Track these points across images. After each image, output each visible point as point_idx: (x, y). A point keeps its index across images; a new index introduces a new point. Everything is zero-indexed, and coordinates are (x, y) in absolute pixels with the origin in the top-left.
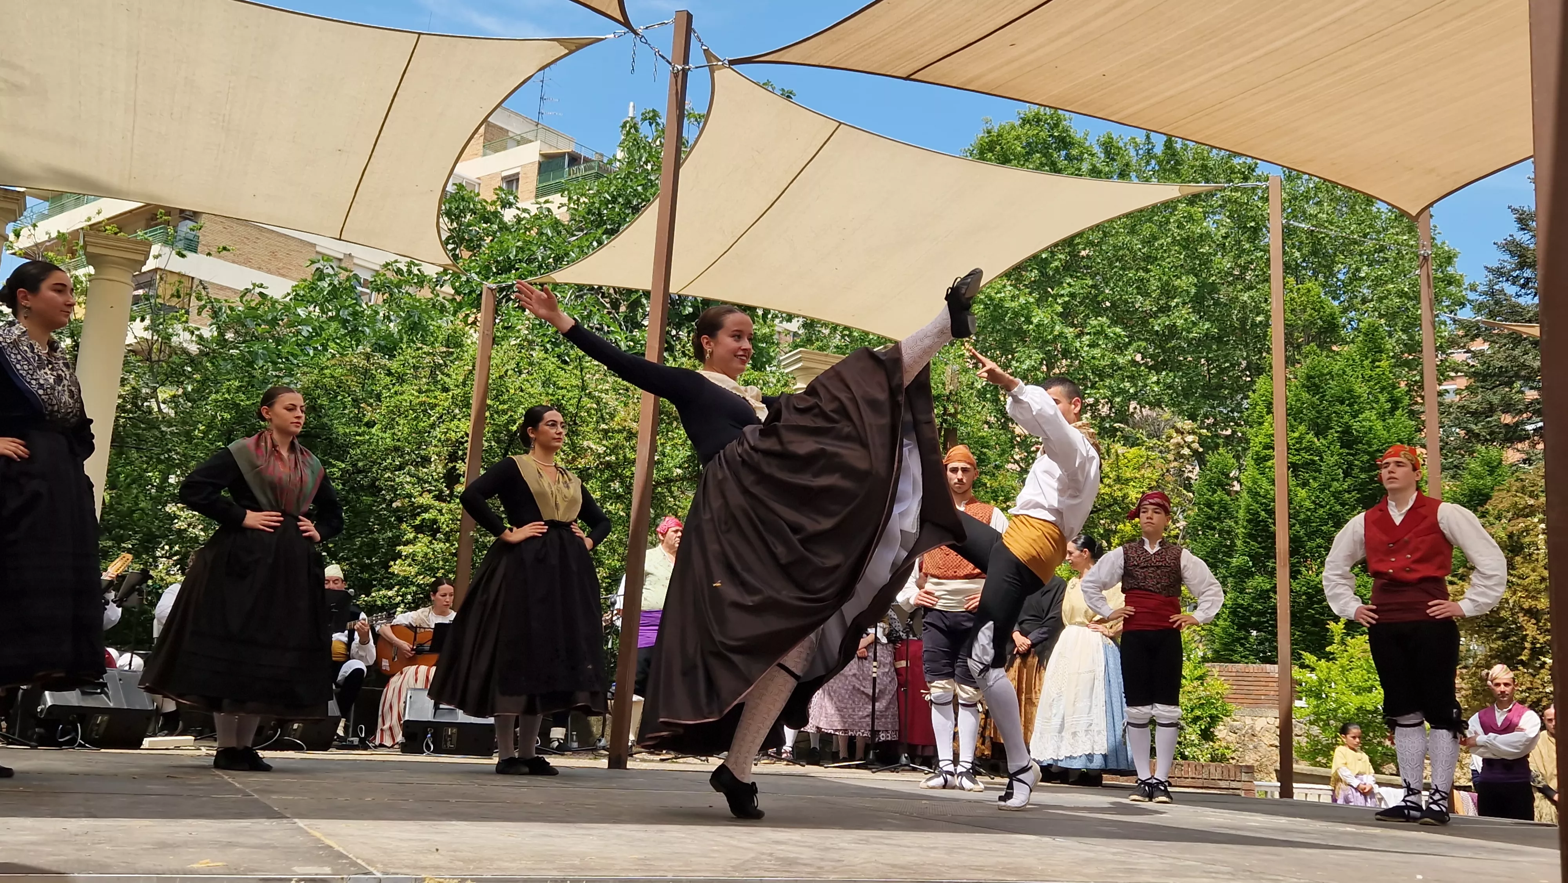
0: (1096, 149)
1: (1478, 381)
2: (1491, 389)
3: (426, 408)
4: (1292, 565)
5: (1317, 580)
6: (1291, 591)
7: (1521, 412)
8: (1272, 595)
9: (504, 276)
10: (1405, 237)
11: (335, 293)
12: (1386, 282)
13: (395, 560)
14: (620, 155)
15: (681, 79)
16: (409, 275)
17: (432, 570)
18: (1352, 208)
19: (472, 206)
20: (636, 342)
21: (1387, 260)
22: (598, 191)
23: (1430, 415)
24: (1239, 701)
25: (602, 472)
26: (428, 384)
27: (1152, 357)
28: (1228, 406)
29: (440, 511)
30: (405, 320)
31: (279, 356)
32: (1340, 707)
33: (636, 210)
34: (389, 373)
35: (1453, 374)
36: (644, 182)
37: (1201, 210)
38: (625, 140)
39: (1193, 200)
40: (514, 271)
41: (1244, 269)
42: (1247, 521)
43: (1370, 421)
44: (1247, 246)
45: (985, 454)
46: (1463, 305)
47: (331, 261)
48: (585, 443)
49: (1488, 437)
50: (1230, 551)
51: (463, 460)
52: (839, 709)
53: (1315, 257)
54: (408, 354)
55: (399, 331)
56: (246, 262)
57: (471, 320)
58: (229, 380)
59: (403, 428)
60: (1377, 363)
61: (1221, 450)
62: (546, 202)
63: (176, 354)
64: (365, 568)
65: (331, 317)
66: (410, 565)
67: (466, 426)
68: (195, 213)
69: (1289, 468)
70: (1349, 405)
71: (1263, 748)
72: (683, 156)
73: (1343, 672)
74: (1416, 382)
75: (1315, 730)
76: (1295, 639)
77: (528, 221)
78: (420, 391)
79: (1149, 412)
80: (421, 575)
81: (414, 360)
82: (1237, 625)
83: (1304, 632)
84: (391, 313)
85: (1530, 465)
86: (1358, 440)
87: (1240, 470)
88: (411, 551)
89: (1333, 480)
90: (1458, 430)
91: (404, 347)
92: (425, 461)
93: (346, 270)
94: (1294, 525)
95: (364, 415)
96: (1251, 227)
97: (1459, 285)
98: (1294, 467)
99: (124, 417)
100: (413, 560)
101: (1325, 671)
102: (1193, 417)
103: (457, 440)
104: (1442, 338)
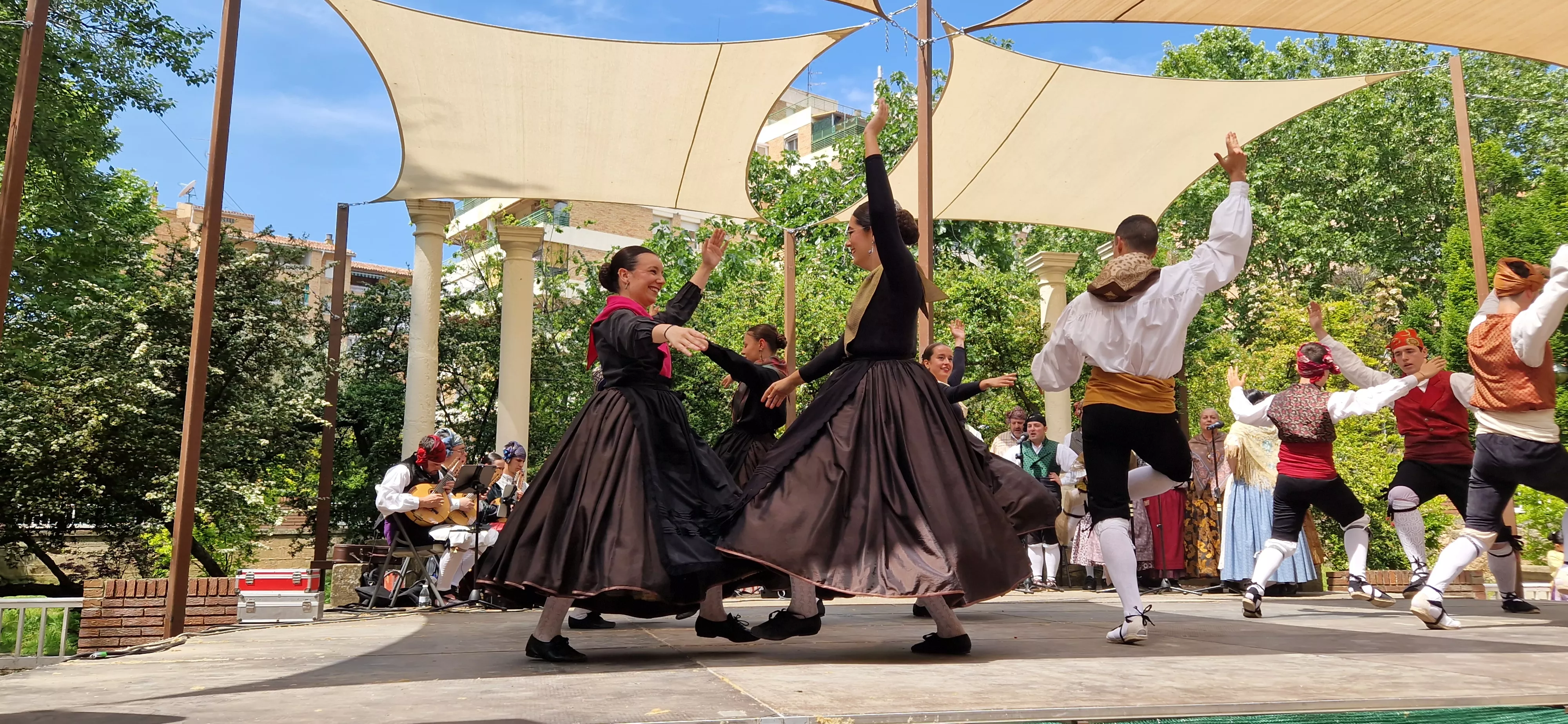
15: (927, 50)
19: (765, 167)
28: (1421, 255)
47: (667, 223)
54: (731, 289)
56: (604, 229)
57: (774, 255)
61: (1419, 295)
62: (821, 156)
63: (564, 305)
68: (565, 200)
77: (810, 174)
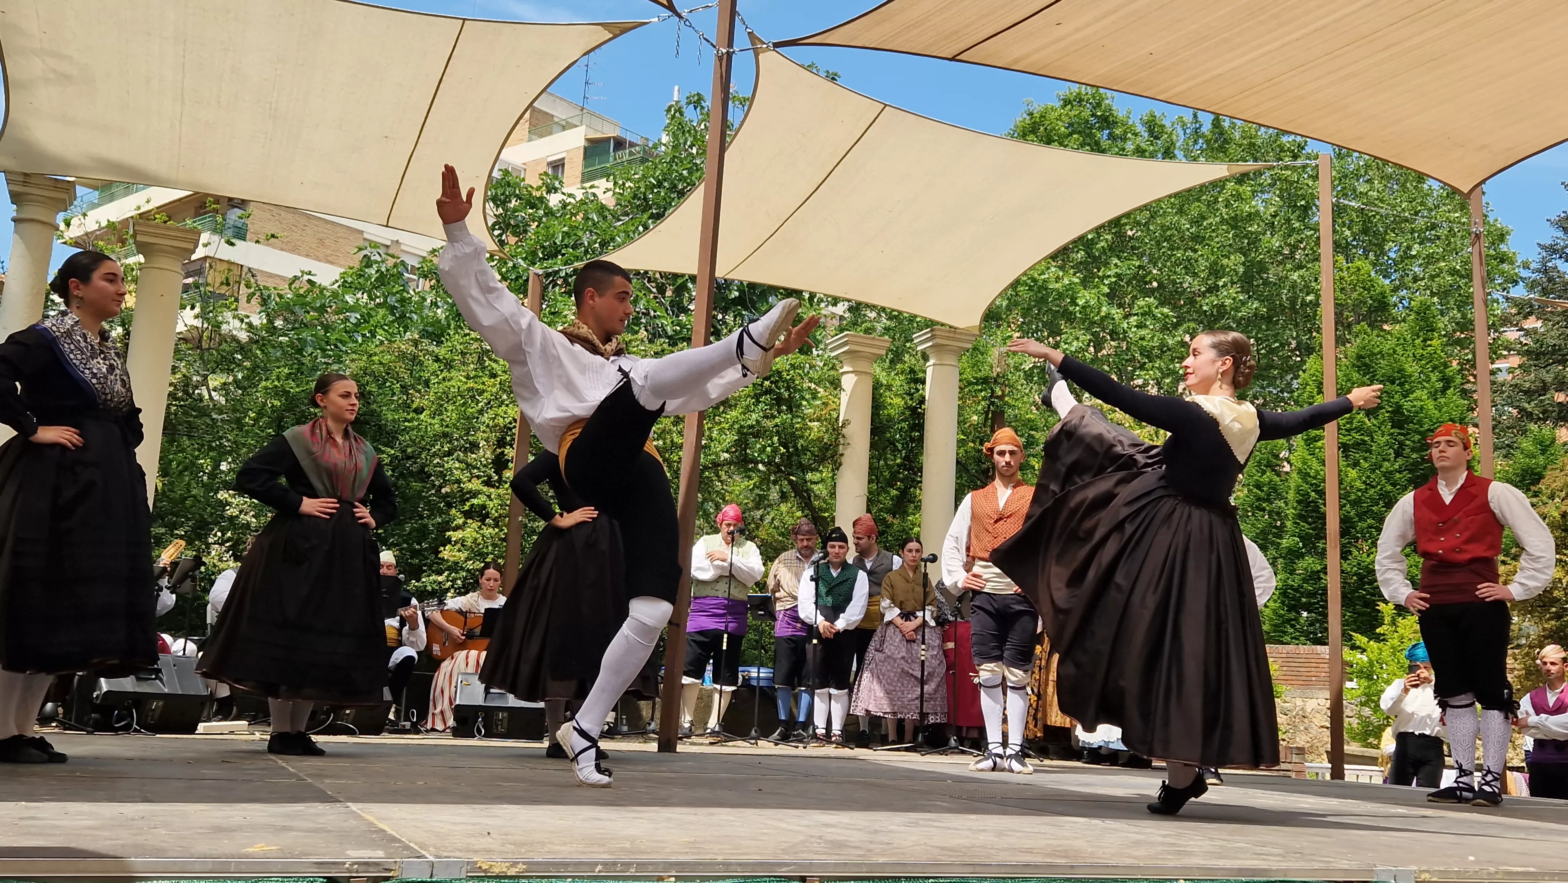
0: (1140, 128)
1: (1532, 359)
2: (1544, 367)
3: (474, 395)
4: (1343, 546)
5: (1368, 560)
6: (1342, 572)
8: (1322, 576)
9: (550, 261)
10: (1457, 215)
11: (383, 279)
12: (1438, 260)
13: (445, 546)
14: (665, 139)
15: (726, 62)
17: (482, 555)
18: (1403, 186)
19: (517, 192)
20: (683, 326)
21: (1439, 238)
22: (643, 175)
23: (1483, 395)
24: (1289, 682)
26: (476, 370)
28: (1279, 386)
29: (489, 497)
31: (328, 343)
33: (682, 194)
34: (437, 360)
35: (1505, 353)
36: (689, 166)
37: (1249, 189)
38: (670, 124)
39: (1242, 179)
40: (560, 257)
41: (1294, 248)
42: (1297, 501)
43: (1421, 401)
44: (1297, 225)
45: (1033, 437)
46: (1516, 283)
47: (379, 247)
49: (1541, 416)
50: (1280, 532)
51: (511, 446)
52: (887, 692)
53: (1366, 235)
54: (455, 340)
55: (447, 317)
56: (294, 250)
58: (279, 367)
59: (451, 414)
60: (1429, 342)
62: (591, 187)
63: (226, 342)
64: (415, 553)
65: (379, 304)
66: (459, 551)
68: (243, 201)
69: (1339, 448)
70: (1400, 385)
71: (1314, 730)
72: (728, 139)
73: (1394, 654)
74: (1468, 360)
75: (1367, 711)
76: (1346, 620)
77: (574, 206)
78: (468, 377)
80: (470, 560)
81: (462, 347)
82: (1287, 606)
83: (1355, 613)
84: (439, 299)
86: (1409, 420)
87: (1290, 450)
88: (460, 536)
89: (1384, 460)
90: (1510, 409)
91: (452, 333)
92: (474, 447)
93: (393, 256)
94: (1344, 506)
95: (413, 401)
96: (1302, 205)
97: (1512, 263)
98: (1344, 448)
99: (175, 405)
100: (463, 545)
101: (1376, 652)
103: (505, 426)
104: (1494, 316)
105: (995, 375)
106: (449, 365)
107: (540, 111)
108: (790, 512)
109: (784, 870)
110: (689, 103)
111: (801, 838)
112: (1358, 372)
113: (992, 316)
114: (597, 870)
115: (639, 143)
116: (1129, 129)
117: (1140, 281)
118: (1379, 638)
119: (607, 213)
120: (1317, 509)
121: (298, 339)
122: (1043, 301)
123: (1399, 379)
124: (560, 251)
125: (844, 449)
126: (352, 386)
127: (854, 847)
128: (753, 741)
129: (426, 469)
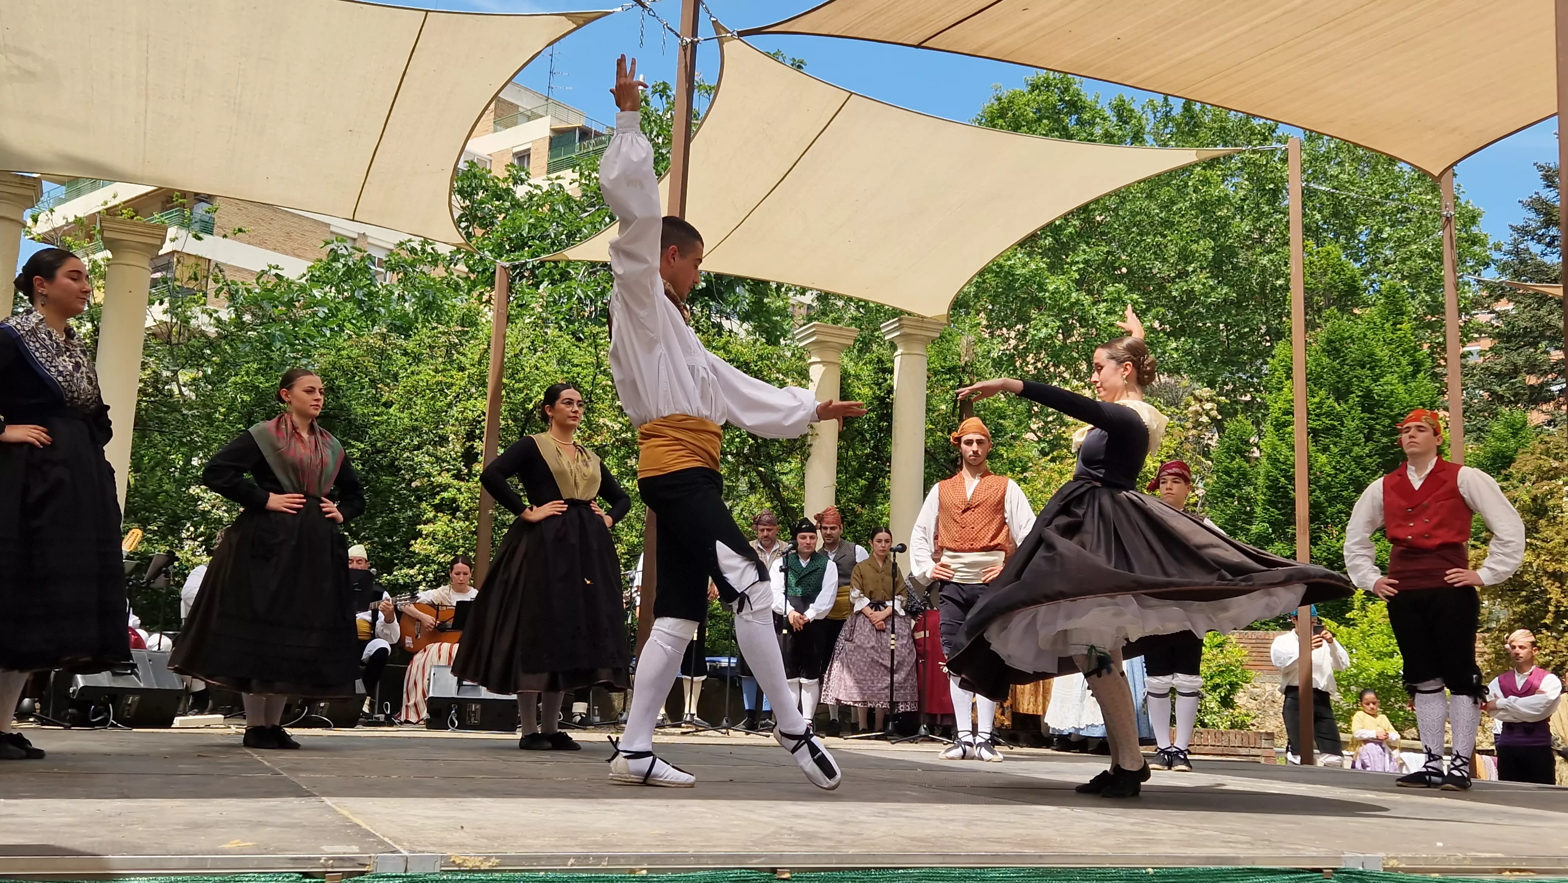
0: (1109, 113)
1: (1503, 342)
2: (1515, 350)
3: (442, 388)
4: (1312, 531)
5: (1338, 545)
7: (1546, 373)
9: (517, 253)
10: (1429, 197)
11: (350, 274)
12: (1409, 243)
13: (416, 539)
15: (690, 51)
16: (423, 254)
17: (453, 548)
18: (1374, 168)
19: (484, 184)
21: (1410, 220)
23: (1453, 378)
24: (1259, 667)
25: (618, 449)
26: (444, 363)
27: (1171, 323)
28: (1248, 372)
29: (459, 490)
30: (420, 299)
31: (296, 338)
32: (1361, 673)
34: (405, 353)
35: (1476, 336)
37: (1219, 173)
39: (1211, 163)
40: (527, 249)
41: (1264, 232)
42: (1267, 487)
43: (1392, 385)
44: (1266, 208)
45: (1001, 425)
46: (1487, 265)
47: (345, 241)
48: (601, 421)
49: (1512, 399)
50: (1250, 518)
51: (481, 439)
52: (857, 682)
53: (1337, 219)
54: (423, 333)
55: (415, 311)
56: (262, 244)
57: (485, 298)
58: (248, 363)
59: (420, 408)
60: (1399, 326)
61: (1239, 417)
62: (558, 178)
63: (195, 337)
64: (386, 547)
65: (347, 298)
66: (430, 544)
67: (483, 405)
68: (210, 196)
69: (1309, 434)
70: (1370, 369)
72: (694, 129)
73: (1364, 638)
74: (1439, 344)
78: (436, 371)
79: (1167, 379)
80: (441, 553)
81: (430, 340)
84: (406, 293)
85: (1555, 426)
86: (1379, 404)
87: (1260, 436)
88: (431, 529)
89: (1354, 445)
90: (1481, 392)
91: (420, 327)
92: (443, 440)
93: (360, 250)
94: (1314, 491)
95: (382, 395)
96: (1270, 189)
97: (1484, 245)
98: (1314, 433)
99: (146, 401)
100: (434, 539)
101: (1346, 636)
102: (1211, 385)
103: (474, 419)
104: (1466, 298)
105: (963, 363)
106: (417, 359)
107: (505, 102)
108: (759, 503)
109: (754, 862)
110: (654, 93)
111: (772, 829)
112: (1328, 357)
113: (960, 304)
114: (569, 863)
115: (604, 133)
116: (1097, 113)
117: (1109, 267)
118: (1348, 623)
119: (573, 205)
120: (1286, 495)
121: (267, 334)
122: (1010, 287)
123: (1370, 363)
124: (527, 243)
125: (812, 440)
126: (317, 382)
127: (824, 839)
128: (724, 731)
129: (396, 463)
